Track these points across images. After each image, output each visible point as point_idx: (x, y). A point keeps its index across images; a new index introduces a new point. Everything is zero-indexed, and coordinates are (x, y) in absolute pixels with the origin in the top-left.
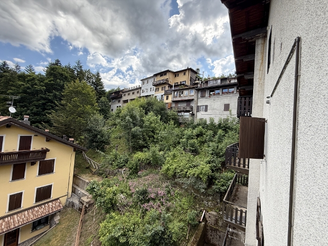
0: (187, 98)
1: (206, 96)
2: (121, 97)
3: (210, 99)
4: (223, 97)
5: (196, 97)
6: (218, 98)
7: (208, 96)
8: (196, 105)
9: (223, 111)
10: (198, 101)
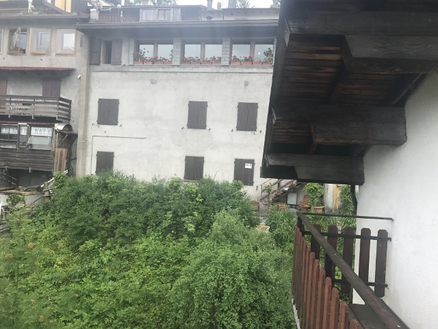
0: (44, 63)
1: (124, 61)
3: (139, 75)
4: (184, 75)
5: (85, 61)
6: (165, 76)
7: (131, 63)
8: (84, 98)
9: (186, 127)
10: (91, 79)
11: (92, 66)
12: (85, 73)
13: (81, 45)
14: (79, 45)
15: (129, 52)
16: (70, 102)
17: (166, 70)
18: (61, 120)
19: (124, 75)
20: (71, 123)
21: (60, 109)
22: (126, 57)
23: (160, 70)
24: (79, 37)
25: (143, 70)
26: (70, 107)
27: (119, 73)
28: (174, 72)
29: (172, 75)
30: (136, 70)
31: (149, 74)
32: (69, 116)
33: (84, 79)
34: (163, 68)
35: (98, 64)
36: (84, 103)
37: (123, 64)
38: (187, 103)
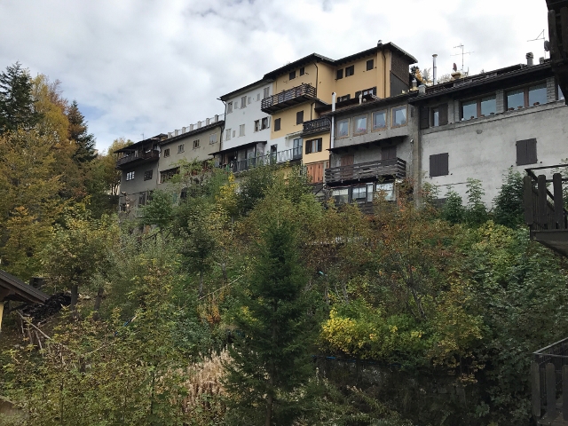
0: (382, 136)
1: (451, 120)
2: (155, 161)
3: (465, 129)
4: (510, 120)
5: (416, 128)
6: (490, 124)
7: (457, 120)
8: (417, 157)
9: (515, 165)
10: (422, 141)
11: (422, 130)
12: (416, 137)
13: (412, 116)
14: (410, 115)
15: (454, 112)
16: (405, 162)
17: (491, 119)
19: (451, 131)
21: (398, 167)
22: (452, 116)
23: (485, 121)
24: (410, 110)
25: (468, 124)
26: (405, 166)
27: (446, 131)
28: (498, 120)
29: (497, 122)
31: (475, 126)
32: (405, 174)
33: (416, 142)
34: (488, 118)
35: (428, 128)
37: (449, 123)
38: (515, 143)
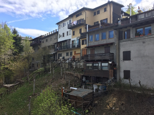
0: (105, 42)
3: (138, 41)
5: (117, 39)
6: (149, 39)
7: (134, 37)
8: (118, 52)
10: (120, 45)
11: (120, 40)
12: (117, 43)
13: (116, 34)
15: (133, 33)
16: (113, 54)
17: (149, 37)
18: (111, 60)
19: (132, 42)
20: (114, 61)
21: (110, 56)
22: (132, 35)
23: (146, 37)
24: (115, 32)
25: (139, 39)
26: (113, 55)
27: (130, 41)
28: (152, 37)
29: (152, 39)
30: (136, 39)
31: (142, 40)
32: (113, 58)
33: (117, 45)
34: (148, 36)
35: (122, 39)
36: (118, 53)
37: (131, 38)
